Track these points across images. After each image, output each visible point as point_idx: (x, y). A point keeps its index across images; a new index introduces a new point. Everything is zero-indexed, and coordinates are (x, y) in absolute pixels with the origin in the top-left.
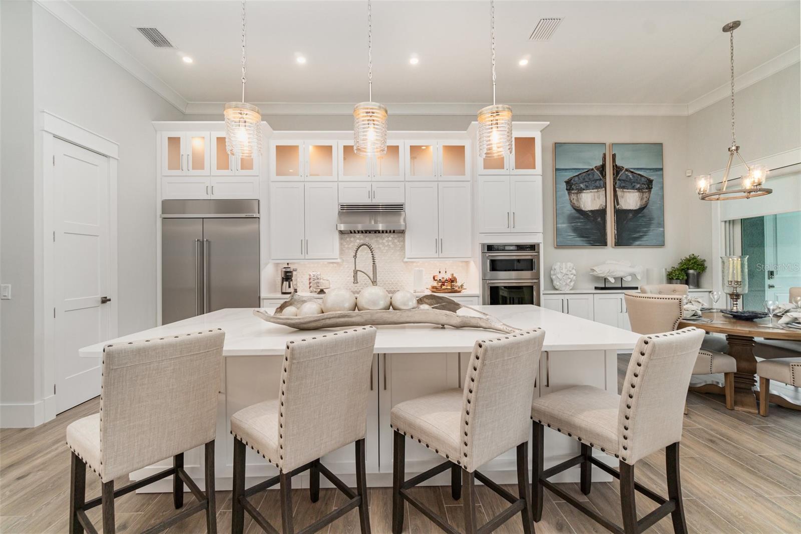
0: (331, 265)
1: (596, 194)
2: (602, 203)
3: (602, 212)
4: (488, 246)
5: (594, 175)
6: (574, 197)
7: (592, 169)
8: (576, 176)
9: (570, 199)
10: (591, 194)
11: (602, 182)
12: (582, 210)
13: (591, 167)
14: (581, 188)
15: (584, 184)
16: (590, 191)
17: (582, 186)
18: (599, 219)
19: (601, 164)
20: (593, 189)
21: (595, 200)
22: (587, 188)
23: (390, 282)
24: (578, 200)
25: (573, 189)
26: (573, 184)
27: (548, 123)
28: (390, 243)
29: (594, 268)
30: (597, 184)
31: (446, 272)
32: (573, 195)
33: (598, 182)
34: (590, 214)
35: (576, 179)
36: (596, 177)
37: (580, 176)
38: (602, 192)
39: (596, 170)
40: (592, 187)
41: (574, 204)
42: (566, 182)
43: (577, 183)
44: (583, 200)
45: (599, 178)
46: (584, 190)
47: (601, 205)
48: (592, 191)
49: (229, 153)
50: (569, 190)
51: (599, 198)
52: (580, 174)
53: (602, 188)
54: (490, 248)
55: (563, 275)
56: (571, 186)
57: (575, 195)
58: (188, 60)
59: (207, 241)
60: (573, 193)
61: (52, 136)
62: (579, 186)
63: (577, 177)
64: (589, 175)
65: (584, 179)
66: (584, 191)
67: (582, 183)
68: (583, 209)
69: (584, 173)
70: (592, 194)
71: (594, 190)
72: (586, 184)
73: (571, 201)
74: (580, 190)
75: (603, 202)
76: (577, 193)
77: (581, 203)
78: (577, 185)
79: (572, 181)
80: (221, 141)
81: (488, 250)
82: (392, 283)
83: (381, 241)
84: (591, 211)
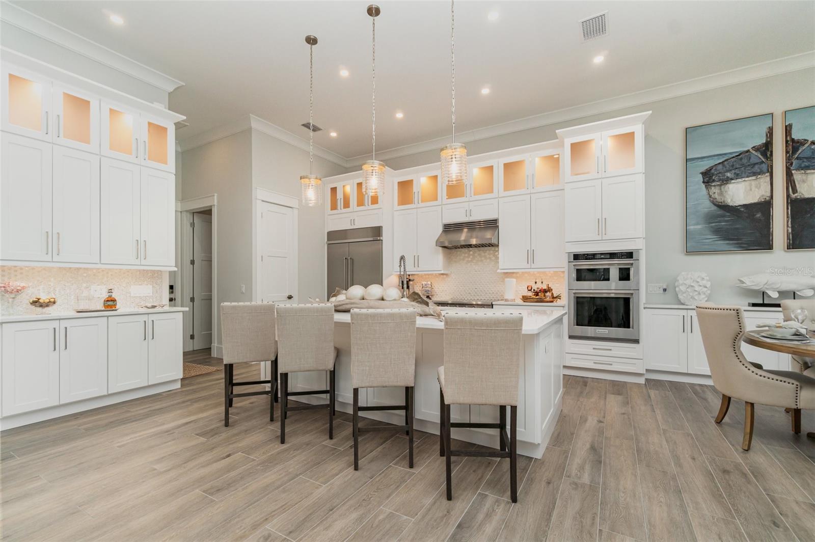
0: (442, 276)
1: (753, 183)
2: (763, 193)
3: (766, 206)
4: (574, 255)
5: (750, 158)
6: (715, 191)
7: (748, 151)
8: (720, 163)
9: (709, 194)
10: (743, 183)
11: (764, 167)
12: (728, 206)
13: (746, 149)
14: (728, 177)
15: (733, 171)
16: (743, 179)
17: (729, 175)
18: (758, 215)
19: (765, 142)
20: (747, 177)
21: (751, 190)
22: (738, 176)
23: (491, 292)
24: (721, 194)
25: (714, 181)
26: (713, 174)
27: (651, 112)
28: (491, 256)
29: (741, 279)
30: (756, 169)
31: (542, 283)
32: (713, 188)
33: (756, 166)
34: (742, 210)
35: (720, 167)
36: (753, 160)
37: (726, 163)
38: (765, 179)
39: (754, 152)
40: (747, 174)
41: (716, 199)
42: (702, 173)
43: (720, 173)
44: (730, 193)
45: (758, 161)
46: (733, 179)
47: (763, 196)
48: (747, 179)
49: (364, 193)
50: (708, 182)
51: (758, 187)
52: (725, 161)
53: (764, 173)
54: (577, 257)
55: (688, 286)
56: (710, 177)
57: (718, 188)
58: (334, 134)
59: (350, 259)
60: (715, 186)
61: (261, 201)
62: (724, 175)
63: (721, 165)
64: (741, 159)
65: (733, 166)
66: (733, 181)
67: (727, 171)
68: (731, 204)
69: (733, 157)
70: (747, 183)
71: (750, 178)
72: (737, 171)
73: (710, 196)
74: (727, 181)
75: (766, 192)
76: (720, 185)
77: (727, 196)
78: (720, 175)
79: (713, 171)
80: (360, 185)
81: (574, 260)
82: (493, 293)
83: (483, 254)
84: (745, 206)
